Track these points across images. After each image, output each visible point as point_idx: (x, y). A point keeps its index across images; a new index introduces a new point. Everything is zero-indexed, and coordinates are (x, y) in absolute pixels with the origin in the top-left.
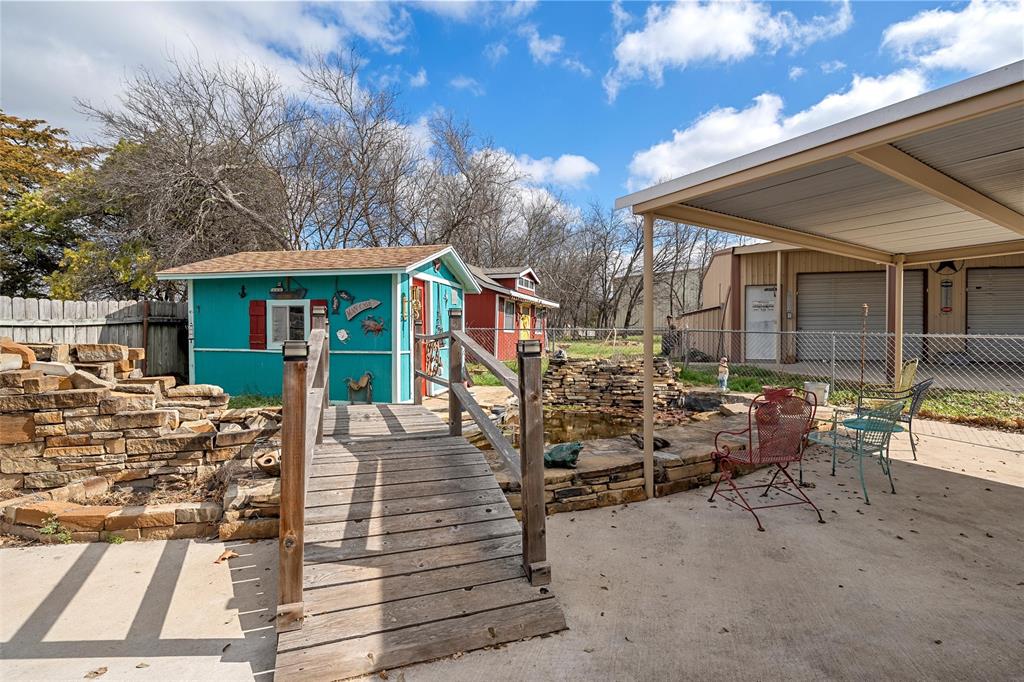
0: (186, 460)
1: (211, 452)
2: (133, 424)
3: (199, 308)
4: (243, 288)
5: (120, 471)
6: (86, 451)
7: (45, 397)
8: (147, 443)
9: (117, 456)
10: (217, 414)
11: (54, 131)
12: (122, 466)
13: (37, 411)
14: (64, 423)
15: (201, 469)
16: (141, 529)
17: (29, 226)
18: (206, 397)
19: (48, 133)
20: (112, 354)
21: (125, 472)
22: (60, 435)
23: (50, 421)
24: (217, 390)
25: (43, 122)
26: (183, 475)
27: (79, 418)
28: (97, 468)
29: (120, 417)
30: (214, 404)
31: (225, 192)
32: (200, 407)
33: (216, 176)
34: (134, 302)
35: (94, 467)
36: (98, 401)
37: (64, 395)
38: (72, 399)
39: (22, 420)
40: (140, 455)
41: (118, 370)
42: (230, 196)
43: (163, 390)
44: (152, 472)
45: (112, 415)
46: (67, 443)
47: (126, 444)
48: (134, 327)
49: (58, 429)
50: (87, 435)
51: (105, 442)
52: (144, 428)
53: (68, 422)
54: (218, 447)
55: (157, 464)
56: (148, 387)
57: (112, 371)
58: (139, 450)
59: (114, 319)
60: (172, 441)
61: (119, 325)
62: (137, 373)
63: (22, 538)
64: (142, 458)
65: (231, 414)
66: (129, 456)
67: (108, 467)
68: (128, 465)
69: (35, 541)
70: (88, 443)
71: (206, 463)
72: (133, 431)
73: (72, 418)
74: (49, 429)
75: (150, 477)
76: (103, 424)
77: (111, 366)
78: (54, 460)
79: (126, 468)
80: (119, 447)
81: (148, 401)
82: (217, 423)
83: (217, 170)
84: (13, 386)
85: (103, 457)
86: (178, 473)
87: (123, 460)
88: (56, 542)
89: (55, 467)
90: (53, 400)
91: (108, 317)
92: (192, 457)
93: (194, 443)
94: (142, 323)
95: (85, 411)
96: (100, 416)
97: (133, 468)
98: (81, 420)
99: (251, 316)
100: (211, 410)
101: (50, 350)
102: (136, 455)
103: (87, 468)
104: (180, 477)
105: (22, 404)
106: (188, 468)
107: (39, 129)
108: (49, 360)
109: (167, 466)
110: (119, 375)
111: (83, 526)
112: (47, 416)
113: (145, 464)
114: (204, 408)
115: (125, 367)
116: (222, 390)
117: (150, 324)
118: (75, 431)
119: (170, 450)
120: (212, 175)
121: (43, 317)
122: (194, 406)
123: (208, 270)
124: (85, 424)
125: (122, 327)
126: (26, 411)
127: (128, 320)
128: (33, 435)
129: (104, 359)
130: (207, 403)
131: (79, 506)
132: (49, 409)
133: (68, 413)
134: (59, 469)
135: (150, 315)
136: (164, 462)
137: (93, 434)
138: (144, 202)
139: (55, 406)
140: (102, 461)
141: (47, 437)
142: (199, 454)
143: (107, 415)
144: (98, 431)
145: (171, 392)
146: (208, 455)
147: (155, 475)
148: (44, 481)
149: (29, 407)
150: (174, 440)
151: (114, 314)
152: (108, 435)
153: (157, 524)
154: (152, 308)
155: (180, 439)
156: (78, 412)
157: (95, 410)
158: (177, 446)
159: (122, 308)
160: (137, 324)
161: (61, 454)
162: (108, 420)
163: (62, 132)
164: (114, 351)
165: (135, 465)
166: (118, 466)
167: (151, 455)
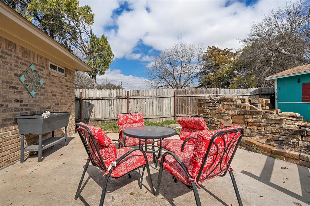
0: (294, 138)
1: (305, 136)
2: (273, 122)
3: (279, 88)
4: (299, 79)
5: (269, 136)
6: (259, 128)
7: (248, 111)
8: (278, 129)
9: (268, 131)
10: (299, 123)
11: (230, 50)
12: (270, 135)
13: (246, 115)
14: (253, 119)
15: (300, 142)
16: (285, 157)
17: (225, 75)
18: (294, 117)
19: (229, 51)
20: (260, 101)
21: (271, 137)
22: (251, 122)
23: (249, 118)
24: (298, 115)
25: (228, 48)
26: (292, 143)
27: (257, 118)
28: (262, 134)
29: (269, 119)
30: (297, 120)
31: (281, 50)
32: (292, 120)
33: (278, 46)
34: (257, 88)
35: (261, 133)
36: (262, 113)
37: (253, 111)
38: (255, 112)
39: (242, 117)
40: (276, 132)
41: (262, 106)
42: (283, 51)
43: (277, 113)
44: (280, 139)
45: (267, 118)
46: (253, 125)
47: (271, 128)
48: (257, 96)
49: (251, 120)
50: (259, 124)
51: (264, 126)
52: (277, 124)
53: (254, 119)
54: (308, 135)
55: (282, 137)
56: (272, 111)
57: (260, 106)
58: (275, 131)
59: (252, 94)
60: (288, 130)
61: (253, 95)
62: (267, 107)
63: (247, 148)
64: (276, 134)
65: (306, 124)
66: (272, 132)
67: (265, 134)
68: (272, 135)
69: (251, 150)
70: (259, 126)
71: (302, 140)
72: (273, 124)
73: (255, 118)
74: (249, 120)
75: (279, 140)
76: (264, 121)
77: (260, 104)
78: (250, 129)
79: (271, 136)
80: (269, 128)
81: (273, 116)
82: (300, 127)
83: (278, 44)
84: (240, 108)
85: (264, 131)
86: (290, 142)
87: (270, 133)
88: (257, 152)
89: (250, 131)
90: (250, 112)
91: (250, 93)
92: (296, 137)
93: (297, 132)
94: (259, 94)
95: (258, 116)
96: (263, 118)
97: (273, 136)
98: (257, 119)
99: (303, 89)
100: (296, 122)
101: (244, 100)
102: (274, 132)
103: (259, 133)
104: (291, 143)
105: (243, 113)
106: (295, 140)
107: (227, 51)
108: (244, 102)
109: (286, 138)
110: (262, 107)
111: (265, 150)
112: (249, 116)
113: (277, 136)
114: (293, 120)
115: (264, 105)
116: (300, 115)
117: (261, 95)
118: (256, 122)
119: (287, 133)
120: (276, 46)
121: (235, 94)
122: (290, 120)
123: (284, 74)
124: (258, 120)
125: (254, 96)
126: (243, 115)
127: (255, 94)
128: (245, 121)
129: (258, 102)
130: (295, 119)
131: (261, 144)
132: (249, 115)
133: (254, 116)
134: (251, 132)
135: (261, 92)
136: (285, 137)
137: (261, 123)
138: (254, 61)
139: (250, 114)
140: (263, 132)
141: (248, 122)
142: (300, 136)
143: (265, 118)
144: (262, 123)
145: (280, 114)
146: (303, 138)
147: (281, 140)
148: (247, 134)
149: (244, 114)
150: (289, 129)
151: (252, 92)
152: (265, 124)
153: (292, 157)
154: (262, 90)
155: (291, 130)
156: (256, 116)
157: (261, 116)
158: (290, 132)
159: (254, 90)
160: (258, 95)
161: (252, 128)
162: (265, 120)
163: (232, 49)
164: (261, 100)
165: (274, 135)
166: (268, 134)
167: (280, 133)
